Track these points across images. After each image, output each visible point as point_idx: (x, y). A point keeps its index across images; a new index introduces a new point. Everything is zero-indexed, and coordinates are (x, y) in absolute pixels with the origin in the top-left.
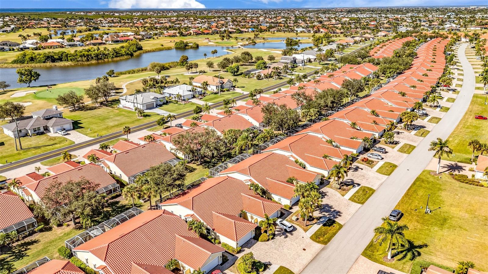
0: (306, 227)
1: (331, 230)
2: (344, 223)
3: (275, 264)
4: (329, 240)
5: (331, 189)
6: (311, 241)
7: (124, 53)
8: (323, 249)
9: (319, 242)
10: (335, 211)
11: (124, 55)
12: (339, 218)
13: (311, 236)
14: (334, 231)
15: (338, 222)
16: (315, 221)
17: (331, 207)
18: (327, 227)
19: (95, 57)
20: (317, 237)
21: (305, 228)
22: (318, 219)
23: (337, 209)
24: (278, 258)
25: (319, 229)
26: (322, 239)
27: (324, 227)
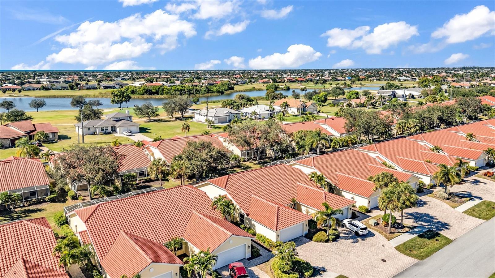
0: (391, 234)
1: (431, 243)
2: (454, 238)
3: (332, 271)
4: (428, 255)
5: (434, 199)
6: (397, 252)
7: (215, 91)
8: (416, 265)
9: (409, 255)
10: (439, 222)
11: (215, 92)
12: (446, 231)
13: (397, 246)
14: (437, 246)
15: (444, 235)
16: (406, 229)
17: (433, 218)
18: (425, 239)
19: (187, 91)
20: (406, 249)
21: (388, 235)
22: (410, 228)
23: (444, 220)
24: (338, 264)
25: (412, 240)
26: (415, 252)
27: (420, 239)
